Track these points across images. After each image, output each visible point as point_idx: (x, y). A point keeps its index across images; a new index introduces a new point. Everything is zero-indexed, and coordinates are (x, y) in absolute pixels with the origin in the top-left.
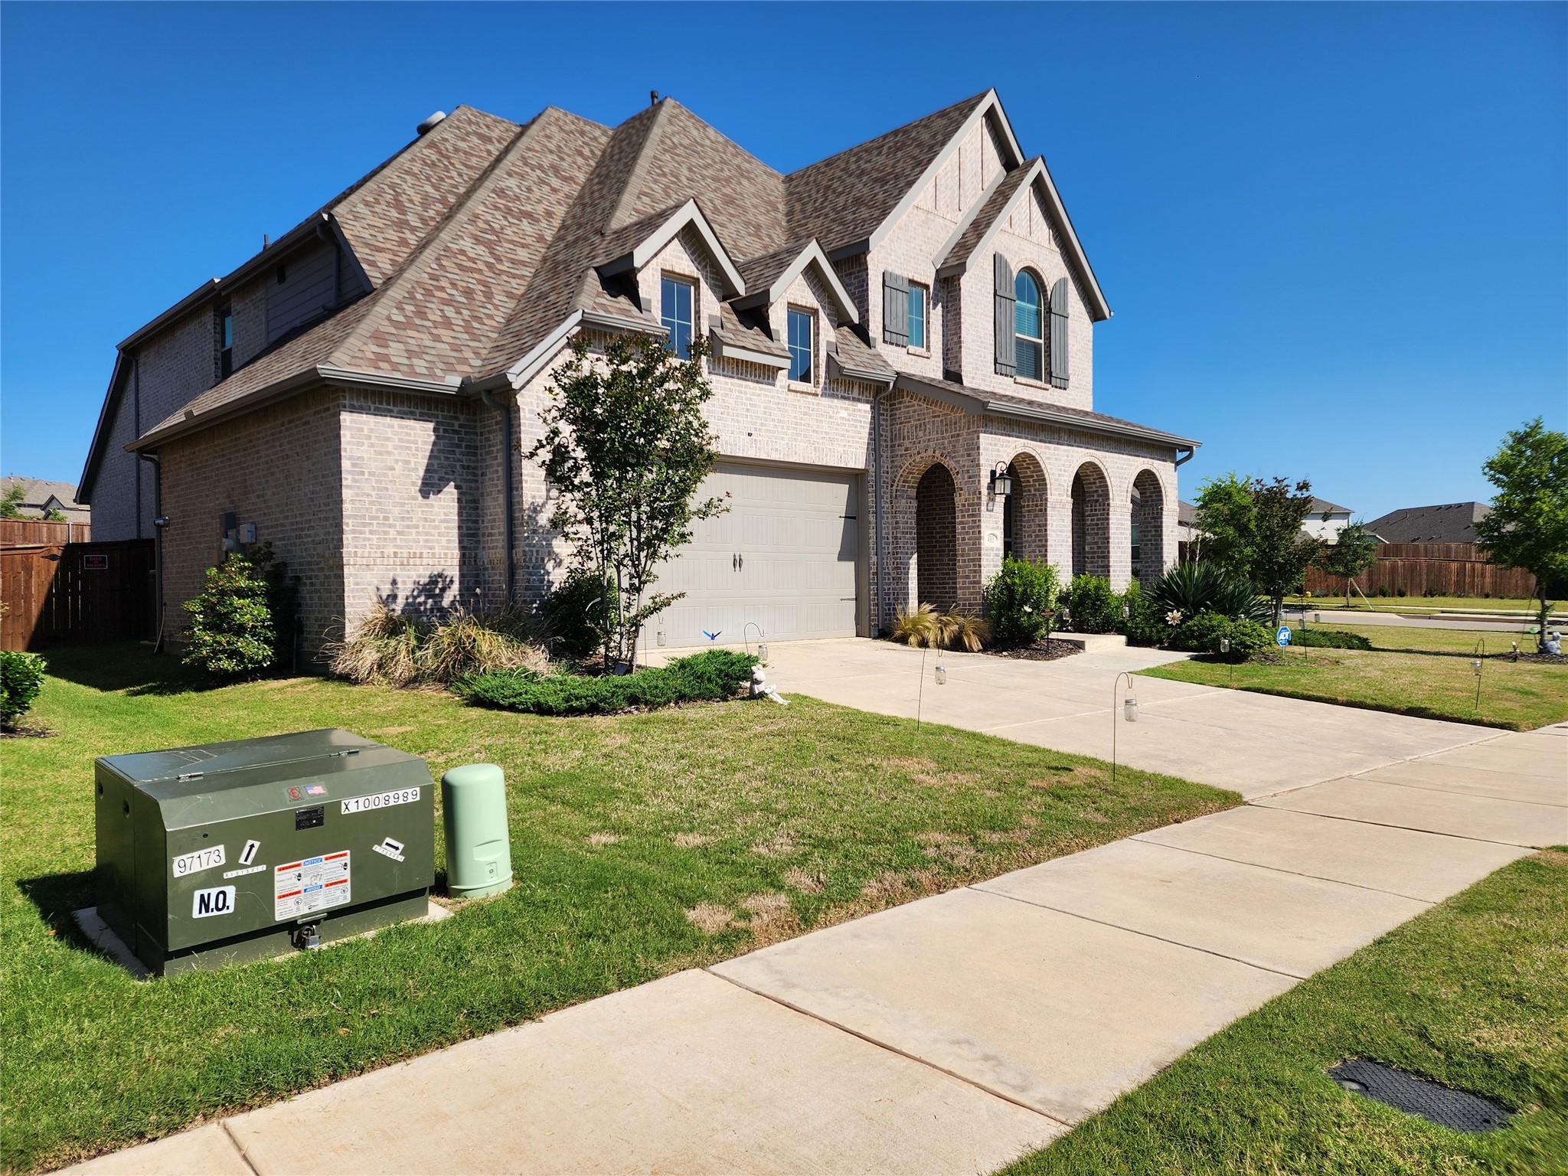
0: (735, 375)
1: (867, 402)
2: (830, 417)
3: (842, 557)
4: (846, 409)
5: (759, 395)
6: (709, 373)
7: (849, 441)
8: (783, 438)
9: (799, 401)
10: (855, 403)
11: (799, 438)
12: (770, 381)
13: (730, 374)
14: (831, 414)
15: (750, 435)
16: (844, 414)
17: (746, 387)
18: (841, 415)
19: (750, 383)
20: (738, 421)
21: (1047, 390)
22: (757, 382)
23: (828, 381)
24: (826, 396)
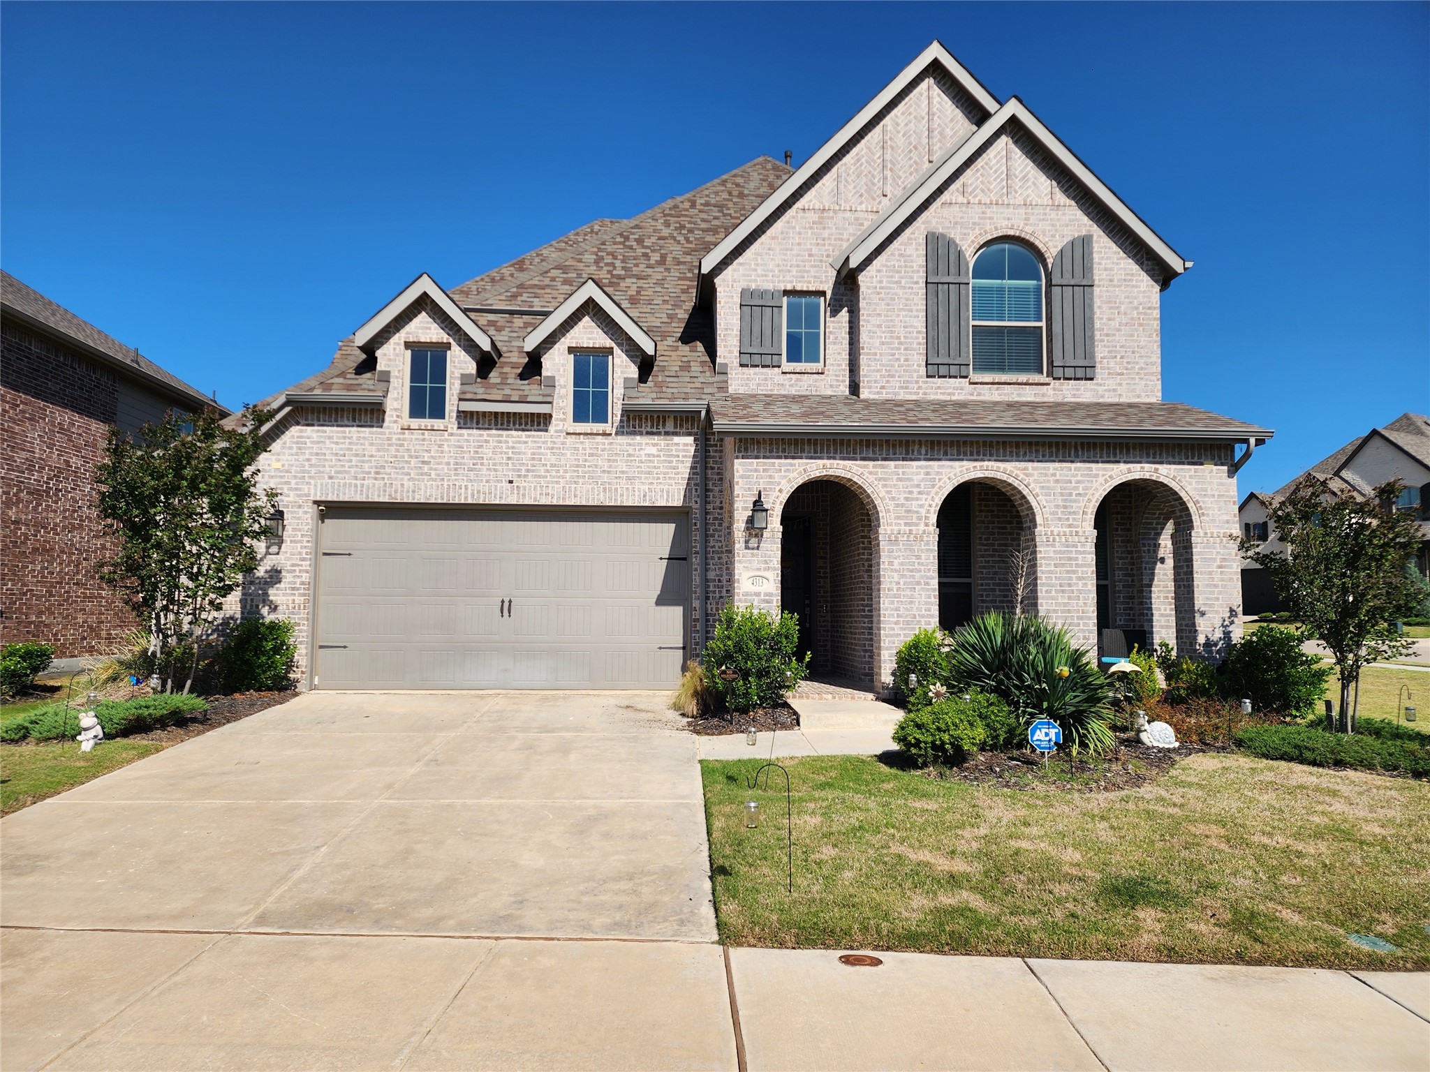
0: (493, 426)
1: (689, 434)
2: (629, 455)
3: (661, 601)
4: (654, 445)
5: (526, 442)
6: (459, 428)
7: (659, 478)
8: (557, 483)
9: (582, 443)
10: (668, 438)
11: (581, 481)
12: (542, 427)
13: (486, 426)
14: (631, 452)
15: (511, 482)
16: (654, 451)
17: (508, 436)
18: (646, 452)
19: (513, 433)
20: (495, 470)
21: (1048, 384)
22: (523, 430)
23: (625, 418)
24: (623, 433)
